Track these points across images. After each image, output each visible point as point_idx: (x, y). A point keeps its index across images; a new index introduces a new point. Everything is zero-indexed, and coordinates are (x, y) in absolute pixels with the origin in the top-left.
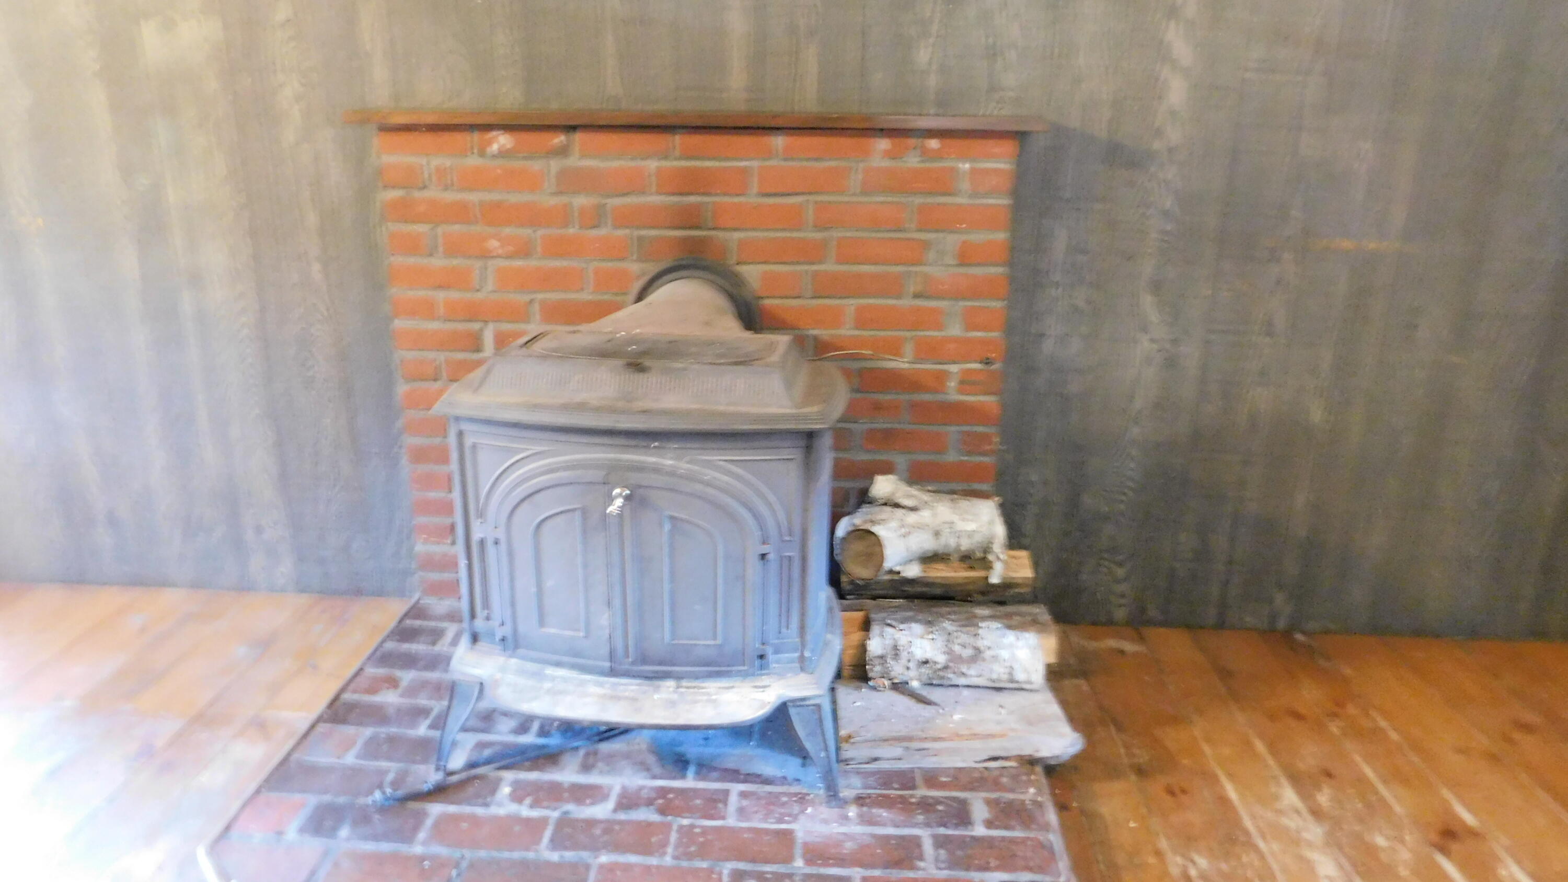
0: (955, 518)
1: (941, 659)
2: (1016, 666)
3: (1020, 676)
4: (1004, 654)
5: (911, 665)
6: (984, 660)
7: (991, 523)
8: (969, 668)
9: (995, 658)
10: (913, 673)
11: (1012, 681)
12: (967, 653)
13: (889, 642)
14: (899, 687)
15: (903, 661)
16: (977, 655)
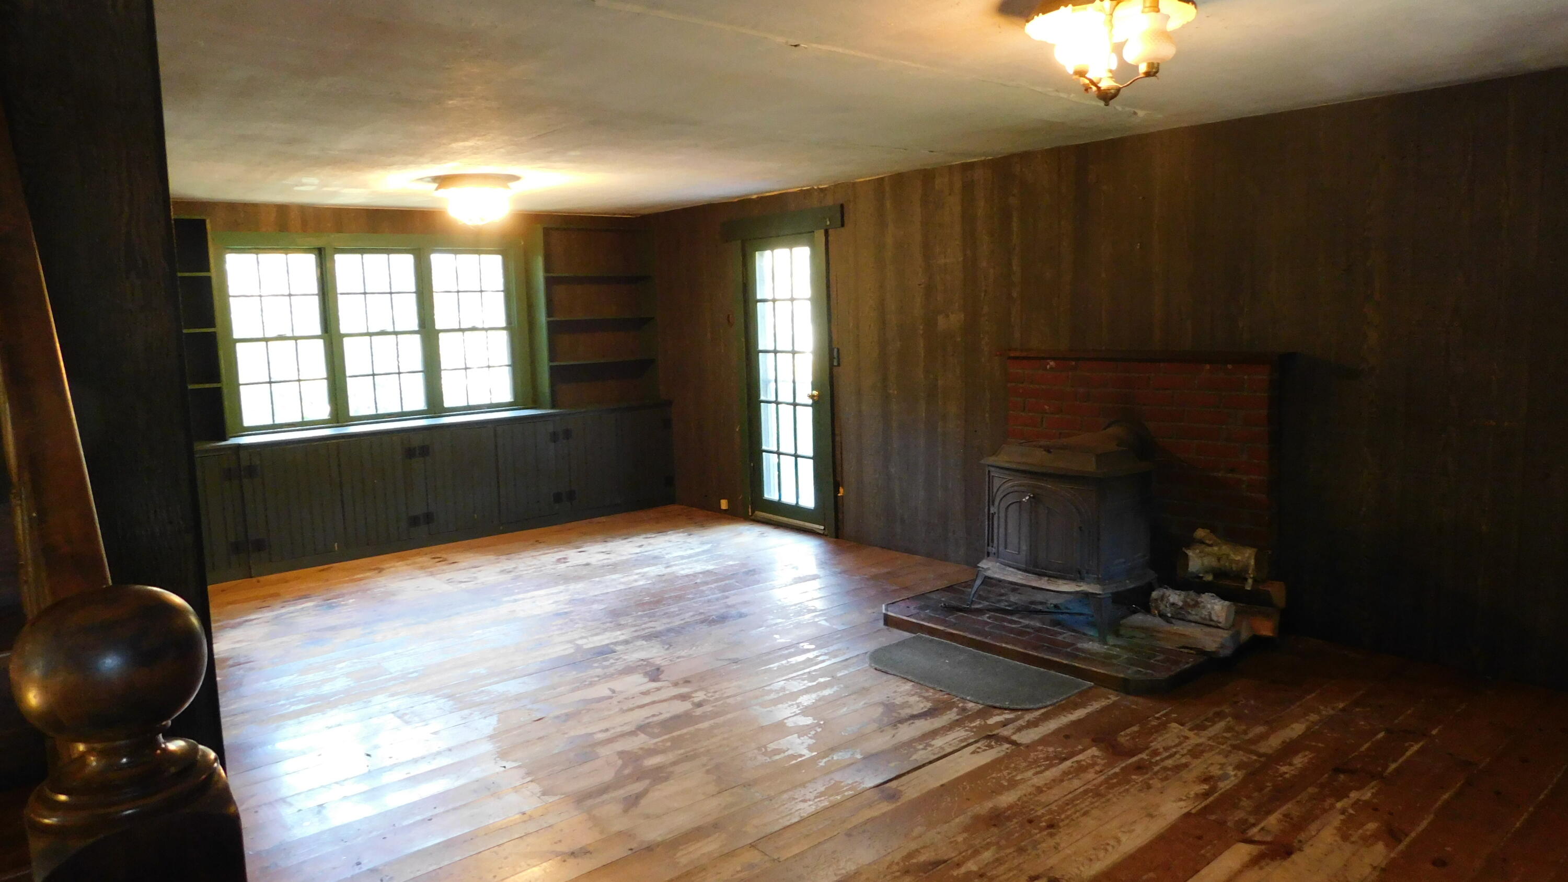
0: (1231, 553)
1: (1180, 604)
2: (1212, 612)
3: (1215, 618)
4: (1209, 606)
5: (1168, 605)
6: (1199, 607)
7: (1249, 558)
8: (1192, 610)
9: (1204, 607)
10: (1168, 610)
11: (1212, 620)
12: (1192, 603)
13: (1161, 593)
14: (1162, 616)
15: (1164, 602)
16: (1196, 604)
